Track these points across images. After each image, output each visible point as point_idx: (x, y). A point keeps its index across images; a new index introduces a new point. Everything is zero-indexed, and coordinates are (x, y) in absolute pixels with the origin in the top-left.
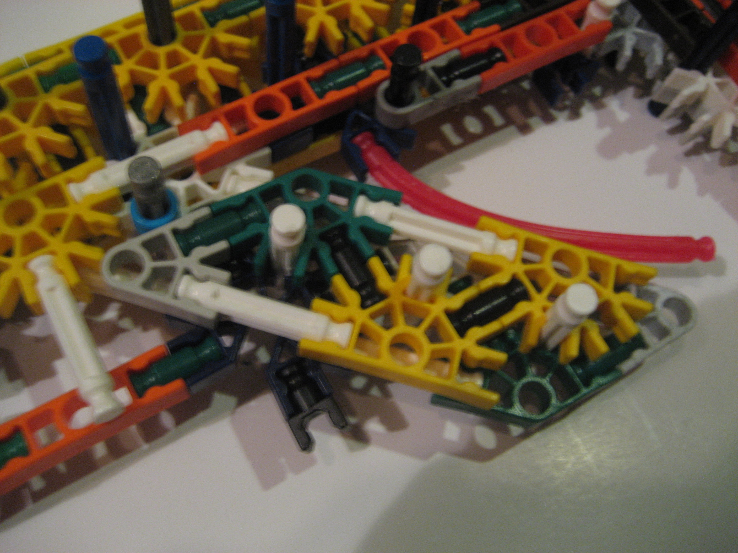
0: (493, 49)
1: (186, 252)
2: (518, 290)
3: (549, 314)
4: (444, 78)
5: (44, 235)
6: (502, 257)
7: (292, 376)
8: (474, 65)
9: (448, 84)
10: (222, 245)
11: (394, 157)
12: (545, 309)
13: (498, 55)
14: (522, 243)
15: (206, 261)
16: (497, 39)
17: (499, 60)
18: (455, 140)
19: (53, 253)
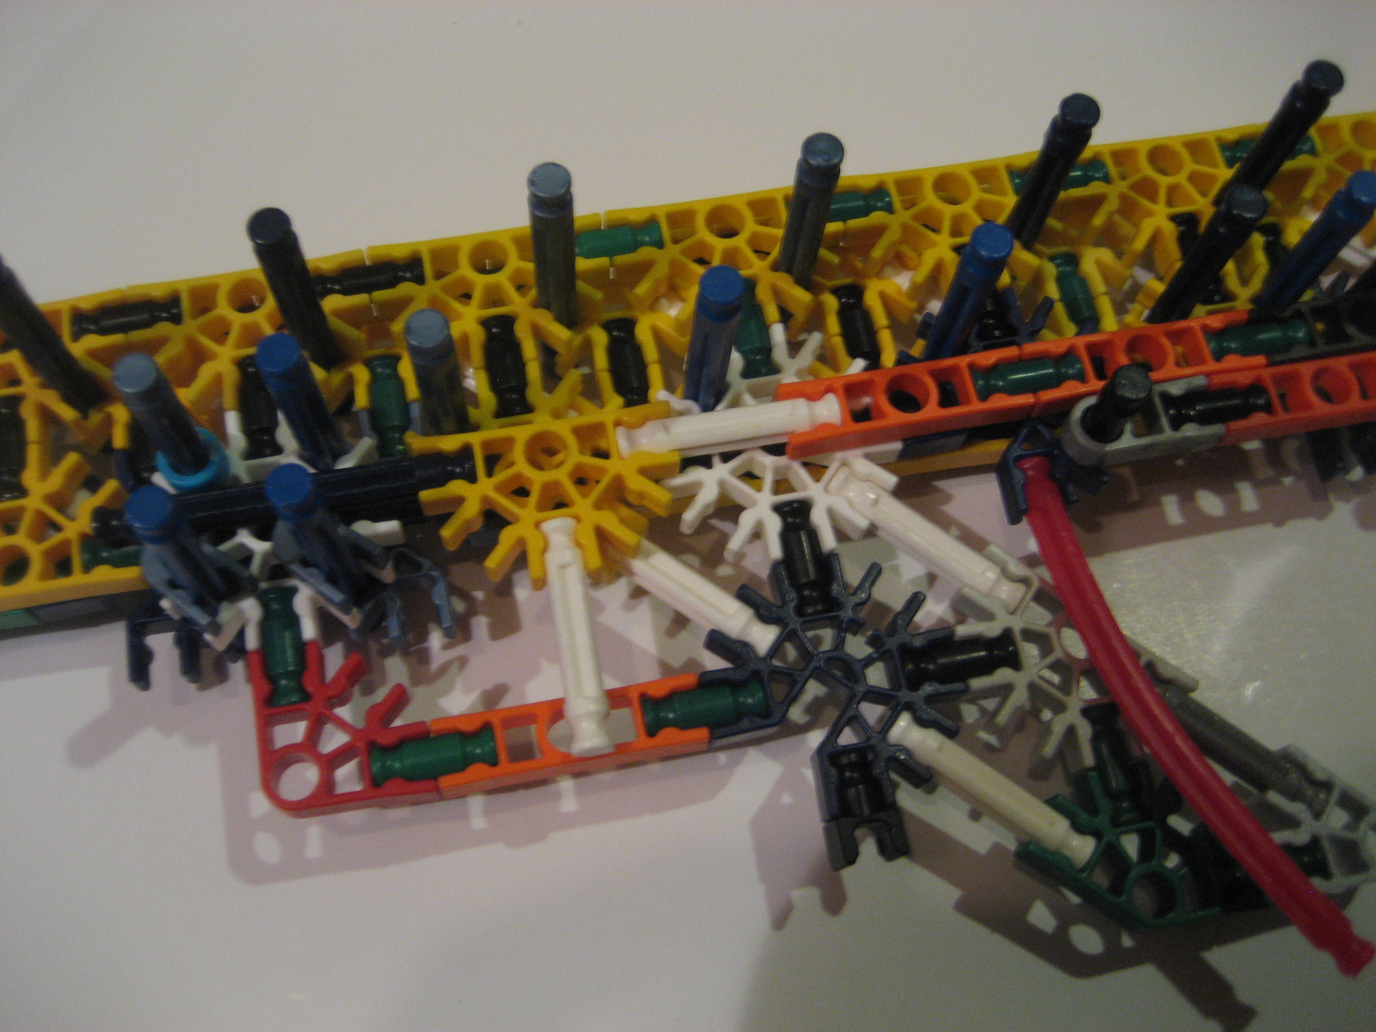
5: (571, 490)
16: (1267, 374)
19: (577, 518)
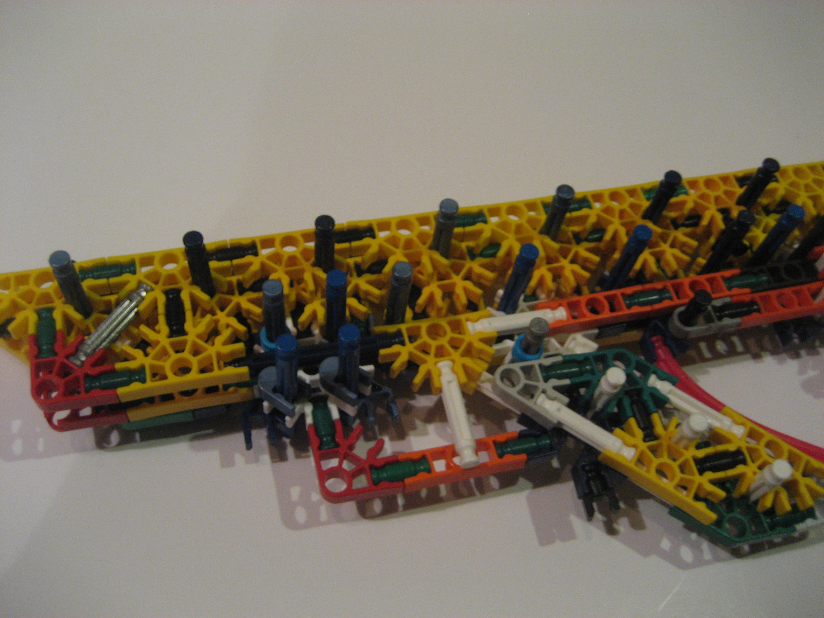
0: (753, 303)
1: (546, 380)
2: (741, 457)
3: (757, 477)
4: (718, 314)
6: (734, 435)
7: (590, 471)
8: (739, 310)
9: (720, 318)
10: (566, 382)
11: (674, 356)
12: (755, 473)
13: (755, 307)
14: (748, 429)
15: (556, 388)
17: (755, 311)
18: (707, 354)
